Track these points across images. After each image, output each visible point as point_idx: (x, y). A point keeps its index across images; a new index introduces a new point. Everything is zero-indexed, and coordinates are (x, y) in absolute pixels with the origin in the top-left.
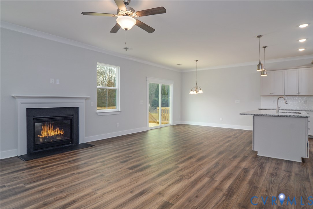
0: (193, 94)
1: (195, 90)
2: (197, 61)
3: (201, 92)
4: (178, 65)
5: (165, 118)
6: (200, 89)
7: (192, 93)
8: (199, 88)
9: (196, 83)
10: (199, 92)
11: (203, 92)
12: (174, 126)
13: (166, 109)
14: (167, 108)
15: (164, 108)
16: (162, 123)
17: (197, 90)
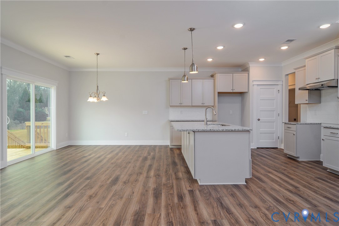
0: (93, 103)
1: (95, 97)
2: (98, 54)
3: (104, 99)
4: (66, 57)
5: (42, 138)
6: (104, 96)
7: (91, 100)
8: (101, 94)
9: (98, 87)
10: (102, 100)
11: (107, 99)
12: (59, 151)
13: (43, 125)
14: (44, 123)
15: (39, 123)
16: (36, 147)
17: (98, 96)
